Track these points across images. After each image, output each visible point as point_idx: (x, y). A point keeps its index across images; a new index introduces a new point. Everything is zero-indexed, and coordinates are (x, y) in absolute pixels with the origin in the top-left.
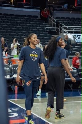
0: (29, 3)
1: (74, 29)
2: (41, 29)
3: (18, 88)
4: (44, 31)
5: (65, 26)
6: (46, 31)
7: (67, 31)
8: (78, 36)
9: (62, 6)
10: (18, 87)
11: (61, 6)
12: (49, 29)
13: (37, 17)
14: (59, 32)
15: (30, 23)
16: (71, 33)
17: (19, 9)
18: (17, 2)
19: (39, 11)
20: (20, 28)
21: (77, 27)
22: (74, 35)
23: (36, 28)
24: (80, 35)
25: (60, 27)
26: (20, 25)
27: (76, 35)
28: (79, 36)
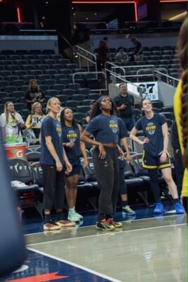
0: (31, 23)
1: (138, 72)
2: (63, 77)
3: (23, 211)
4: (72, 82)
5: (118, 67)
6: (76, 82)
7: (123, 76)
8: (148, 86)
9: (107, 25)
10: (22, 209)
11: (105, 25)
12: (83, 75)
13: (52, 52)
14: (106, 82)
15: (37, 68)
16: (133, 80)
17: (10, 38)
18: (4, 23)
19: (55, 38)
20: (16, 78)
21: (144, 68)
22: (140, 85)
23: (53, 77)
24: (153, 85)
25: (106, 69)
26: (13, 73)
27: (143, 86)
28: (150, 87)
